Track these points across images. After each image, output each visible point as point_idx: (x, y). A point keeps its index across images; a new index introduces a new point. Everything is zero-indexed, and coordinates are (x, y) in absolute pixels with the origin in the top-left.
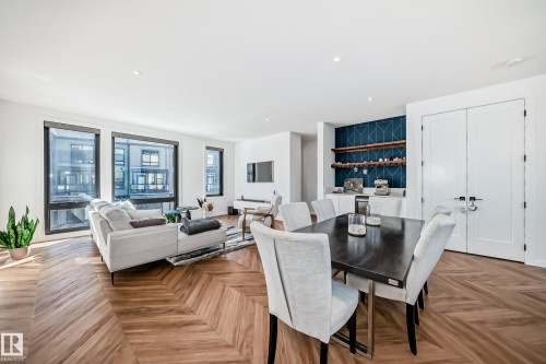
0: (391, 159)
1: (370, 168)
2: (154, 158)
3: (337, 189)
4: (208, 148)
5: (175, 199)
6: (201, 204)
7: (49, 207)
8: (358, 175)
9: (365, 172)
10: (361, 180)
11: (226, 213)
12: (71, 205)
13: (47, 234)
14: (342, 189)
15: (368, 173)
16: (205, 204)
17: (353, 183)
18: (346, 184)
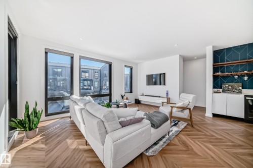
1: (250, 76)
2: (87, 74)
4: (126, 66)
5: (110, 95)
6: (123, 97)
7: (47, 100)
9: (246, 78)
11: (133, 102)
12: (59, 99)
13: (46, 116)
14: (221, 90)
16: (125, 97)
17: (232, 86)
18: (224, 87)
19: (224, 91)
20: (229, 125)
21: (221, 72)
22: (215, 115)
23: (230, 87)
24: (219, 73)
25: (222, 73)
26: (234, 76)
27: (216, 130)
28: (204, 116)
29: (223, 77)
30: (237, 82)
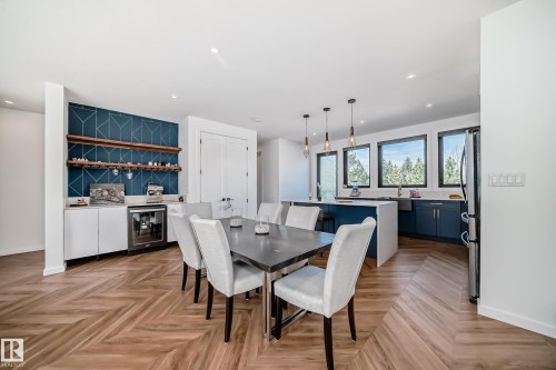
0: (163, 164)
1: (135, 172)
3: (74, 200)
8: (114, 180)
9: (130, 176)
10: (122, 186)
14: (87, 199)
15: (133, 176)
17: (108, 190)
18: (93, 192)
19: (93, 203)
20: (103, 274)
21: (87, 157)
22: (71, 264)
23: (106, 193)
24: (82, 161)
25: (89, 160)
26: (111, 170)
27: (69, 303)
28: (39, 279)
29: (92, 170)
30: (117, 182)
